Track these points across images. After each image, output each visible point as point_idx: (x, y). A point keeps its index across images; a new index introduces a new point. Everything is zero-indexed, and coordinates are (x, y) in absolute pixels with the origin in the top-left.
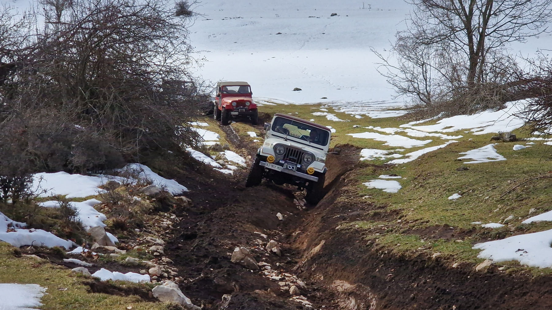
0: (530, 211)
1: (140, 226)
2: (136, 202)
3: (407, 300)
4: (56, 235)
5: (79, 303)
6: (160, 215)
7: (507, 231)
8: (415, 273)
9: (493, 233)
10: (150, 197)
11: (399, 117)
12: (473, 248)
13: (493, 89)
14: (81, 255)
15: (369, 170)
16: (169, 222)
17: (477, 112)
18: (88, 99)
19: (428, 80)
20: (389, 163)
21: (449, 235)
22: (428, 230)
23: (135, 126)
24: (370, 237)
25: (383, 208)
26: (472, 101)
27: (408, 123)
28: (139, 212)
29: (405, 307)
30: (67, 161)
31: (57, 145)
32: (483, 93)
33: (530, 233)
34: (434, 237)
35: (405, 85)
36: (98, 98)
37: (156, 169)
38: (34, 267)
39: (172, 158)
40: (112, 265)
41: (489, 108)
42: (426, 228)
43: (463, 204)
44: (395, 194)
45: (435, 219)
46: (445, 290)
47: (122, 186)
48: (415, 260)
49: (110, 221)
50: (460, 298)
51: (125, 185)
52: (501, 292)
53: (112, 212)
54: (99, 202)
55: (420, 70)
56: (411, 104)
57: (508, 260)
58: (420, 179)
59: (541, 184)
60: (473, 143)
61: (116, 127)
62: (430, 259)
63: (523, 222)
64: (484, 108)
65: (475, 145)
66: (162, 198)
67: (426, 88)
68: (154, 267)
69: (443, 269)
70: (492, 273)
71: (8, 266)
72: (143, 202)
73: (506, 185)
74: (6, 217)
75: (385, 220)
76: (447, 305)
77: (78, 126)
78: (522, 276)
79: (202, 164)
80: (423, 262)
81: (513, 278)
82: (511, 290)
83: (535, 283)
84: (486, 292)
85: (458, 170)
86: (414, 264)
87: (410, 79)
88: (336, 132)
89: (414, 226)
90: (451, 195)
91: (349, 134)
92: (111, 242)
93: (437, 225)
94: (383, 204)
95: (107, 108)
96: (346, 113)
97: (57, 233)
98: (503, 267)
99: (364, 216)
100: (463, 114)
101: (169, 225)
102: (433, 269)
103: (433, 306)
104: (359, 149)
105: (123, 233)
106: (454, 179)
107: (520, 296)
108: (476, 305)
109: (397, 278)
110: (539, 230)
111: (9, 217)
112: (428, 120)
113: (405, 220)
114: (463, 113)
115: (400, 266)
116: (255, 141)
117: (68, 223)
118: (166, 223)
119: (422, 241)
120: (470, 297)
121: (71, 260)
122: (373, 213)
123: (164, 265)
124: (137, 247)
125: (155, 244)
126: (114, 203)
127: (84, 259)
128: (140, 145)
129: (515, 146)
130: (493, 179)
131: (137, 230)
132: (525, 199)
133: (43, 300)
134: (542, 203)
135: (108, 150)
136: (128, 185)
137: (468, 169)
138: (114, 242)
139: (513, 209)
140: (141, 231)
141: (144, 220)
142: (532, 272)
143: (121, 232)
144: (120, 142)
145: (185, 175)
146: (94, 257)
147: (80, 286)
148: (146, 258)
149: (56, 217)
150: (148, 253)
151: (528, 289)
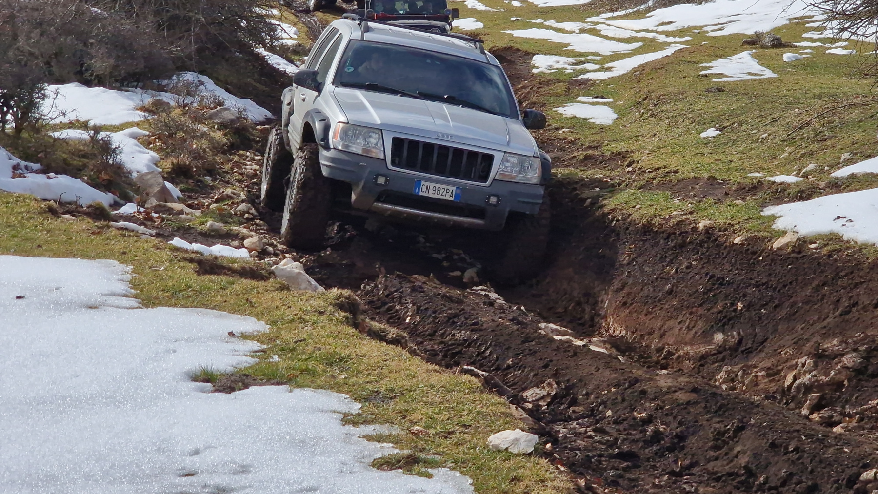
0: (843, 158)
1: (211, 172)
2: (203, 135)
3: (661, 294)
4: (88, 183)
5: (194, 290)
6: (241, 156)
7: (814, 188)
8: (670, 252)
9: (792, 191)
10: (223, 126)
11: (583, 5)
12: (762, 214)
14: (134, 216)
15: (560, 88)
16: (254, 166)
20: (580, 77)
21: (720, 193)
22: (681, 185)
23: (189, 11)
24: (586, 193)
25: (595, 148)
27: (598, 15)
28: (207, 150)
29: (658, 304)
30: (82, 65)
31: (66, 39)
34: (695, 196)
37: (221, 81)
38: (94, 233)
39: (243, 64)
40: (186, 232)
42: (679, 181)
43: (726, 144)
44: (609, 127)
45: (688, 167)
46: (723, 279)
47: (176, 108)
48: (672, 230)
49: (168, 165)
50: (749, 291)
51: (180, 107)
52: (816, 283)
53: (167, 149)
54: (147, 133)
57: (822, 233)
58: (649, 104)
59: (853, 116)
60: (716, 49)
61: (157, 13)
62: (695, 229)
63: (833, 175)
65: (721, 53)
66: (241, 128)
68: (251, 237)
69: (717, 246)
70: (800, 252)
71: (48, 231)
72: (212, 134)
73: (793, 116)
74: (9, 154)
75: (605, 168)
76: (728, 303)
77: (96, 9)
78: (848, 258)
79: (284, 74)
80: (684, 234)
81: (836, 260)
82: (833, 280)
83: (872, 269)
84: (791, 283)
85: (708, 91)
86: (668, 238)
88: (484, 28)
89: (654, 179)
90: (704, 130)
91: (507, 32)
92: (172, 196)
93: (695, 177)
94: (593, 141)
97: (90, 182)
98: (815, 243)
99: (567, 161)
100: (689, 3)
101: (255, 170)
102: (701, 244)
103: (704, 303)
104: (529, 55)
105: (187, 182)
106: (703, 105)
107: (849, 289)
108: (776, 302)
109: (640, 260)
110: (864, 186)
111: (13, 153)
112: (631, 11)
113: (640, 169)
114: (688, 1)
115: (645, 241)
117: (106, 166)
118: (250, 167)
119: (676, 201)
120: (765, 289)
121: (122, 224)
122: (582, 156)
123: (262, 233)
124: (215, 205)
125: (243, 201)
126: (171, 135)
127: (142, 224)
128: (196, 43)
129: (784, 55)
130: (769, 106)
131: (208, 178)
132: (830, 138)
133: (134, 284)
134: (859, 145)
135: (148, 50)
136: (185, 106)
137: (723, 91)
138: (176, 197)
139: (812, 154)
140: (214, 180)
141: (216, 162)
142: (864, 251)
143: (185, 180)
144: (164, 37)
145: (264, 91)
146: (156, 220)
147: (182, 264)
148: (234, 222)
149: (85, 156)
150: (236, 214)
151: (861, 277)
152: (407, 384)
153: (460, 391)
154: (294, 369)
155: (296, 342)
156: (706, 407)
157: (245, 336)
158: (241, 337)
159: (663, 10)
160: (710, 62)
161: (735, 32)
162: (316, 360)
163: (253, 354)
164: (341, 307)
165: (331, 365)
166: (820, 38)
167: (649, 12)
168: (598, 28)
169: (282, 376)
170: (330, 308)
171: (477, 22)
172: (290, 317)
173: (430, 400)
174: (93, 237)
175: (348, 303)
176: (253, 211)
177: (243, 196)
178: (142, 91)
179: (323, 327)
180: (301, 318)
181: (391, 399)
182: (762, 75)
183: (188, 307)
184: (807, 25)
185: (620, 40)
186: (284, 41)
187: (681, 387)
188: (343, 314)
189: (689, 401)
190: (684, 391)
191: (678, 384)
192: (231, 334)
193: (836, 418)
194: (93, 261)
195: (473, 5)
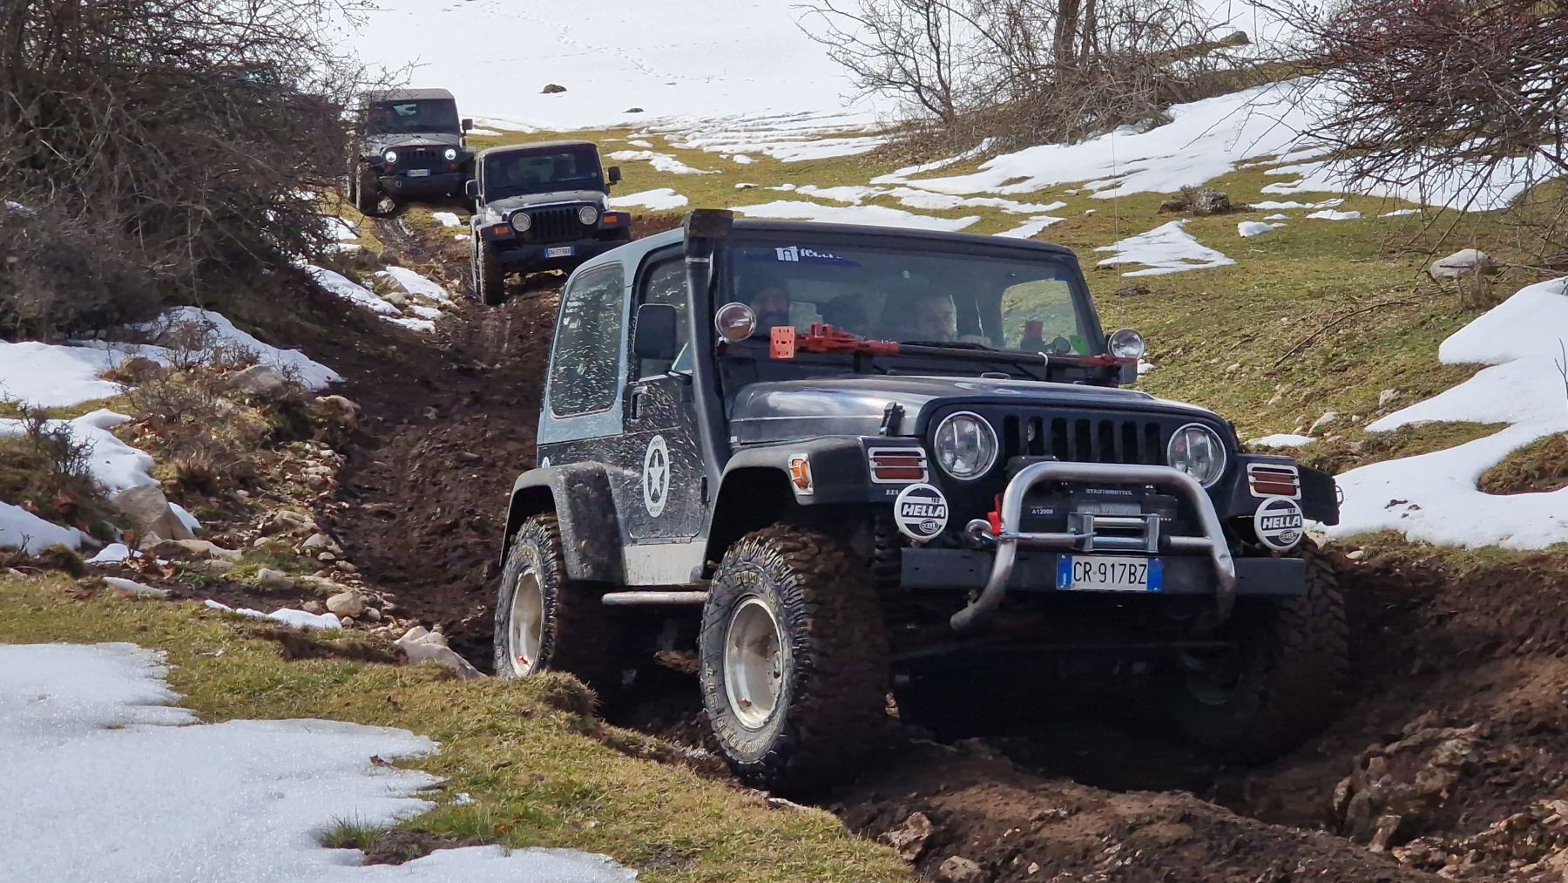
0: (1382, 398)
1: (246, 481)
2: (227, 416)
4: (33, 512)
5: (286, 688)
6: (295, 451)
7: (1341, 453)
9: (1303, 460)
10: (259, 399)
11: (863, 156)
13: (1132, 69)
14: (126, 566)
16: (322, 469)
17: (1091, 135)
18: (37, 125)
19: (943, 48)
23: (180, 199)
26: (1075, 106)
27: (891, 171)
28: (237, 442)
32: (1104, 84)
33: (1407, 455)
35: (879, 64)
36: (65, 120)
37: (244, 321)
40: (222, 590)
41: (1122, 124)
43: (1166, 385)
47: (173, 370)
49: (171, 471)
51: (180, 369)
52: (1366, 620)
53: (165, 444)
54: (129, 418)
55: (920, 21)
56: (894, 117)
57: (1367, 531)
59: (1388, 323)
60: (1117, 221)
61: (123, 206)
63: (1369, 429)
64: (1112, 123)
65: (1127, 226)
66: (291, 400)
67: (939, 72)
68: (340, 592)
72: (242, 414)
73: (1281, 331)
77: (15, 204)
78: (1421, 573)
79: (348, 303)
81: (1398, 577)
82: (1398, 612)
83: (1468, 589)
85: (1120, 293)
87: (891, 47)
88: (688, 204)
92: (184, 527)
95: (96, 151)
96: (705, 149)
97: (37, 509)
98: (1359, 550)
100: (1053, 142)
101: (323, 475)
105: (208, 502)
106: (1115, 318)
107: (1428, 627)
110: (1431, 445)
112: (950, 161)
114: (1052, 140)
116: (459, 237)
117: (64, 480)
118: (315, 470)
123: (356, 585)
124: (263, 539)
125: (313, 531)
126: (171, 420)
127: (140, 579)
128: (197, 255)
129: (1240, 225)
130: (1233, 315)
131: (242, 492)
132: (1354, 365)
133: (175, 682)
134: (1408, 374)
135: (115, 271)
136: (188, 368)
137: (1147, 292)
138: (190, 530)
139: (1324, 394)
140: (253, 495)
141: (254, 464)
142: (1448, 559)
143: (203, 499)
144: (139, 247)
145: (319, 335)
146: (165, 571)
147: (254, 643)
148: (302, 568)
149: (23, 464)
150: (303, 554)
151: (1449, 605)
152: (712, 829)
153: (808, 837)
154: (503, 815)
155: (496, 768)
156: (1210, 848)
157: (400, 763)
158: (393, 764)
159: (1008, 157)
160: (1112, 244)
161: (1141, 189)
162: (538, 797)
163: (423, 792)
164: (556, 703)
165: (568, 806)
166: (1293, 194)
167: (983, 161)
168: (894, 195)
169: (485, 828)
170: (540, 706)
171: (675, 194)
172: (473, 725)
173: (759, 857)
174: (80, 604)
175: (569, 695)
176: (334, 546)
177: (309, 523)
178: (106, 344)
179: (538, 739)
180: (492, 726)
181: (687, 857)
182: (1207, 262)
183: (282, 718)
184: (1268, 173)
185: (937, 213)
186: (342, 246)
187: (1161, 814)
188: (564, 715)
189: (1180, 839)
190: (1166, 822)
191: (1152, 810)
192: (376, 760)
193: (1436, 856)
194: (92, 647)
195: (665, 165)
